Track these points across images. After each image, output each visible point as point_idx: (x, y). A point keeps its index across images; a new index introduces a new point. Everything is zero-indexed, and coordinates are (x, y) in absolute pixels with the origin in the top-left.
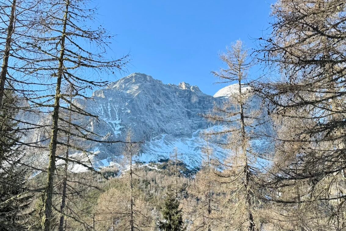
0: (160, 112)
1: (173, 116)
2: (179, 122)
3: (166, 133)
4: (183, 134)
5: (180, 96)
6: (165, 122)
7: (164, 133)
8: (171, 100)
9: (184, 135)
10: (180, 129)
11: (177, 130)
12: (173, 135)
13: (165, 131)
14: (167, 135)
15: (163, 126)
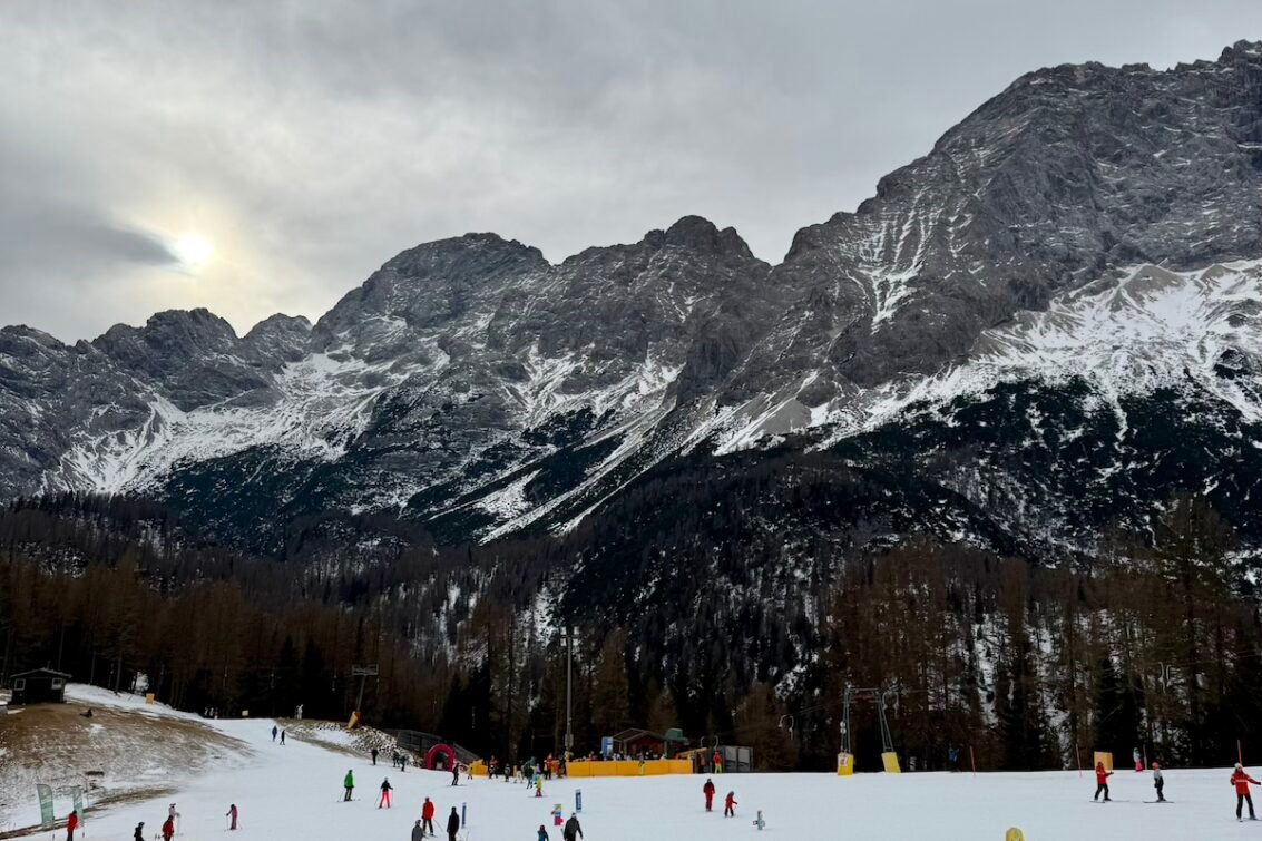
0: (1120, 187)
1: (1180, 188)
2: (1210, 203)
3: (1143, 257)
4: (1219, 251)
5: (1224, 102)
6: (1140, 220)
7: (1136, 259)
8: (1181, 127)
9: (1224, 251)
10: (1208, 233)
11: (1193, 238)
12: (1172, 262)
13: (1139, 254)
14: (1151, 265)
15: (1131, 236)
